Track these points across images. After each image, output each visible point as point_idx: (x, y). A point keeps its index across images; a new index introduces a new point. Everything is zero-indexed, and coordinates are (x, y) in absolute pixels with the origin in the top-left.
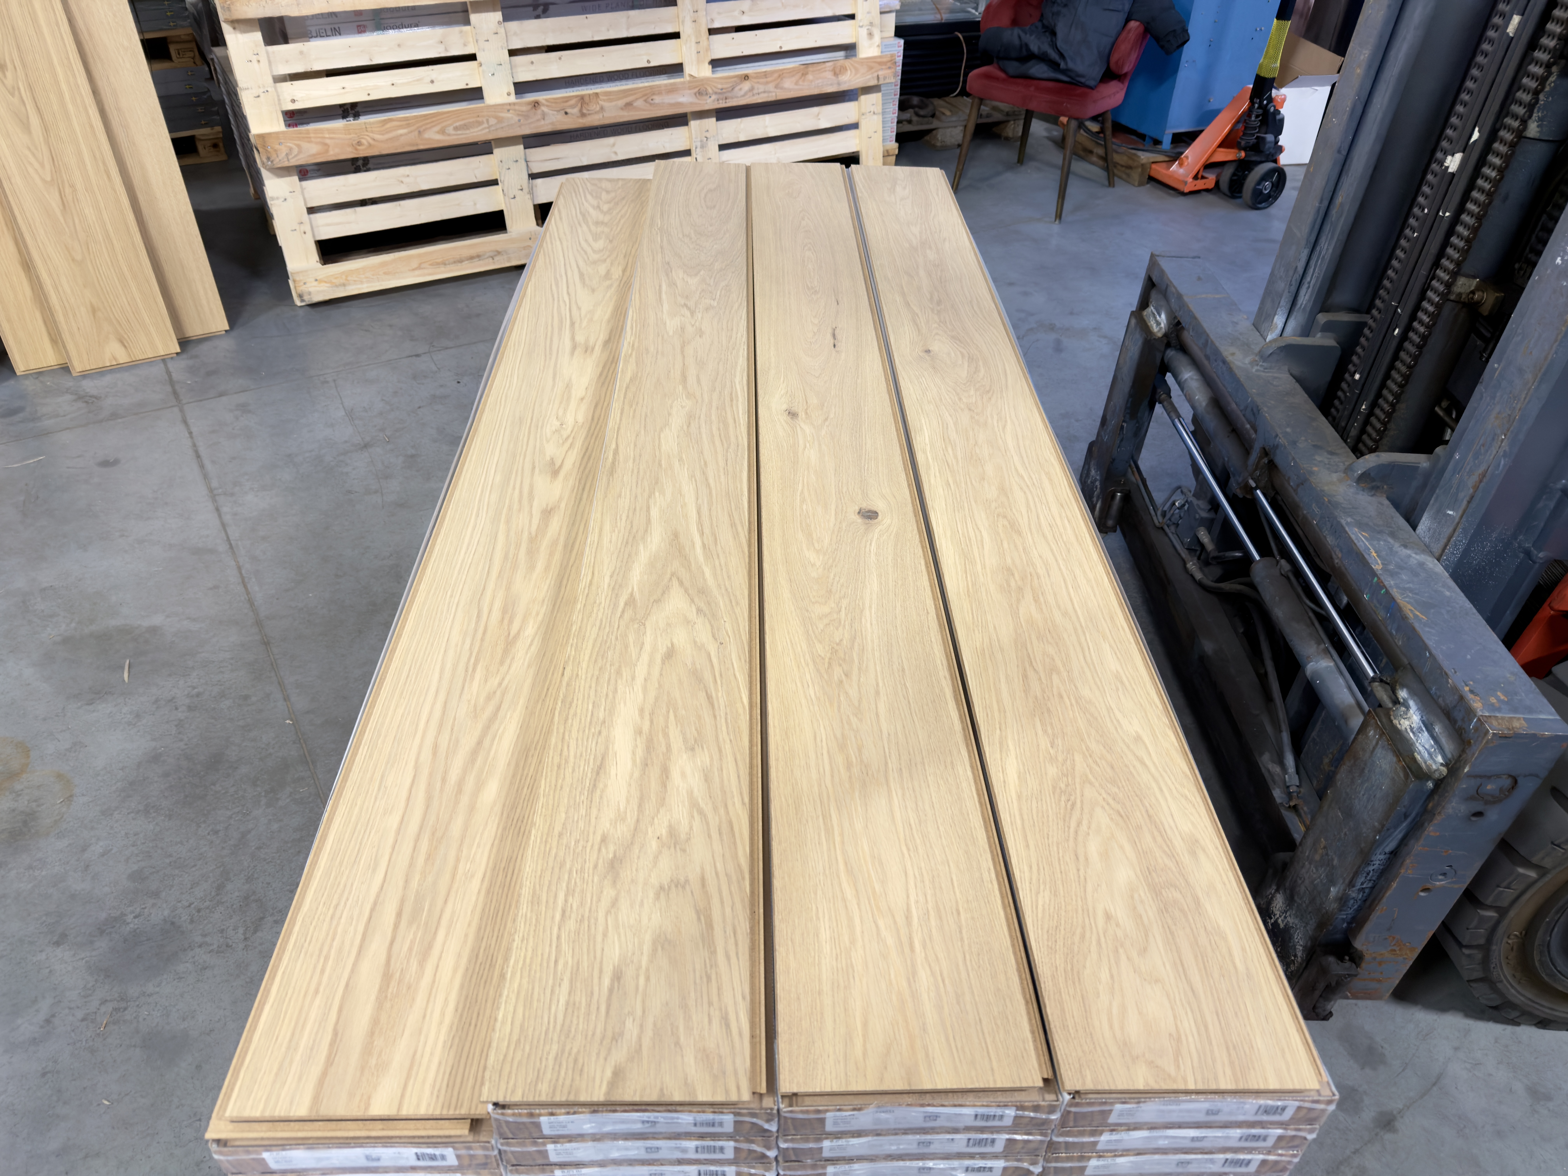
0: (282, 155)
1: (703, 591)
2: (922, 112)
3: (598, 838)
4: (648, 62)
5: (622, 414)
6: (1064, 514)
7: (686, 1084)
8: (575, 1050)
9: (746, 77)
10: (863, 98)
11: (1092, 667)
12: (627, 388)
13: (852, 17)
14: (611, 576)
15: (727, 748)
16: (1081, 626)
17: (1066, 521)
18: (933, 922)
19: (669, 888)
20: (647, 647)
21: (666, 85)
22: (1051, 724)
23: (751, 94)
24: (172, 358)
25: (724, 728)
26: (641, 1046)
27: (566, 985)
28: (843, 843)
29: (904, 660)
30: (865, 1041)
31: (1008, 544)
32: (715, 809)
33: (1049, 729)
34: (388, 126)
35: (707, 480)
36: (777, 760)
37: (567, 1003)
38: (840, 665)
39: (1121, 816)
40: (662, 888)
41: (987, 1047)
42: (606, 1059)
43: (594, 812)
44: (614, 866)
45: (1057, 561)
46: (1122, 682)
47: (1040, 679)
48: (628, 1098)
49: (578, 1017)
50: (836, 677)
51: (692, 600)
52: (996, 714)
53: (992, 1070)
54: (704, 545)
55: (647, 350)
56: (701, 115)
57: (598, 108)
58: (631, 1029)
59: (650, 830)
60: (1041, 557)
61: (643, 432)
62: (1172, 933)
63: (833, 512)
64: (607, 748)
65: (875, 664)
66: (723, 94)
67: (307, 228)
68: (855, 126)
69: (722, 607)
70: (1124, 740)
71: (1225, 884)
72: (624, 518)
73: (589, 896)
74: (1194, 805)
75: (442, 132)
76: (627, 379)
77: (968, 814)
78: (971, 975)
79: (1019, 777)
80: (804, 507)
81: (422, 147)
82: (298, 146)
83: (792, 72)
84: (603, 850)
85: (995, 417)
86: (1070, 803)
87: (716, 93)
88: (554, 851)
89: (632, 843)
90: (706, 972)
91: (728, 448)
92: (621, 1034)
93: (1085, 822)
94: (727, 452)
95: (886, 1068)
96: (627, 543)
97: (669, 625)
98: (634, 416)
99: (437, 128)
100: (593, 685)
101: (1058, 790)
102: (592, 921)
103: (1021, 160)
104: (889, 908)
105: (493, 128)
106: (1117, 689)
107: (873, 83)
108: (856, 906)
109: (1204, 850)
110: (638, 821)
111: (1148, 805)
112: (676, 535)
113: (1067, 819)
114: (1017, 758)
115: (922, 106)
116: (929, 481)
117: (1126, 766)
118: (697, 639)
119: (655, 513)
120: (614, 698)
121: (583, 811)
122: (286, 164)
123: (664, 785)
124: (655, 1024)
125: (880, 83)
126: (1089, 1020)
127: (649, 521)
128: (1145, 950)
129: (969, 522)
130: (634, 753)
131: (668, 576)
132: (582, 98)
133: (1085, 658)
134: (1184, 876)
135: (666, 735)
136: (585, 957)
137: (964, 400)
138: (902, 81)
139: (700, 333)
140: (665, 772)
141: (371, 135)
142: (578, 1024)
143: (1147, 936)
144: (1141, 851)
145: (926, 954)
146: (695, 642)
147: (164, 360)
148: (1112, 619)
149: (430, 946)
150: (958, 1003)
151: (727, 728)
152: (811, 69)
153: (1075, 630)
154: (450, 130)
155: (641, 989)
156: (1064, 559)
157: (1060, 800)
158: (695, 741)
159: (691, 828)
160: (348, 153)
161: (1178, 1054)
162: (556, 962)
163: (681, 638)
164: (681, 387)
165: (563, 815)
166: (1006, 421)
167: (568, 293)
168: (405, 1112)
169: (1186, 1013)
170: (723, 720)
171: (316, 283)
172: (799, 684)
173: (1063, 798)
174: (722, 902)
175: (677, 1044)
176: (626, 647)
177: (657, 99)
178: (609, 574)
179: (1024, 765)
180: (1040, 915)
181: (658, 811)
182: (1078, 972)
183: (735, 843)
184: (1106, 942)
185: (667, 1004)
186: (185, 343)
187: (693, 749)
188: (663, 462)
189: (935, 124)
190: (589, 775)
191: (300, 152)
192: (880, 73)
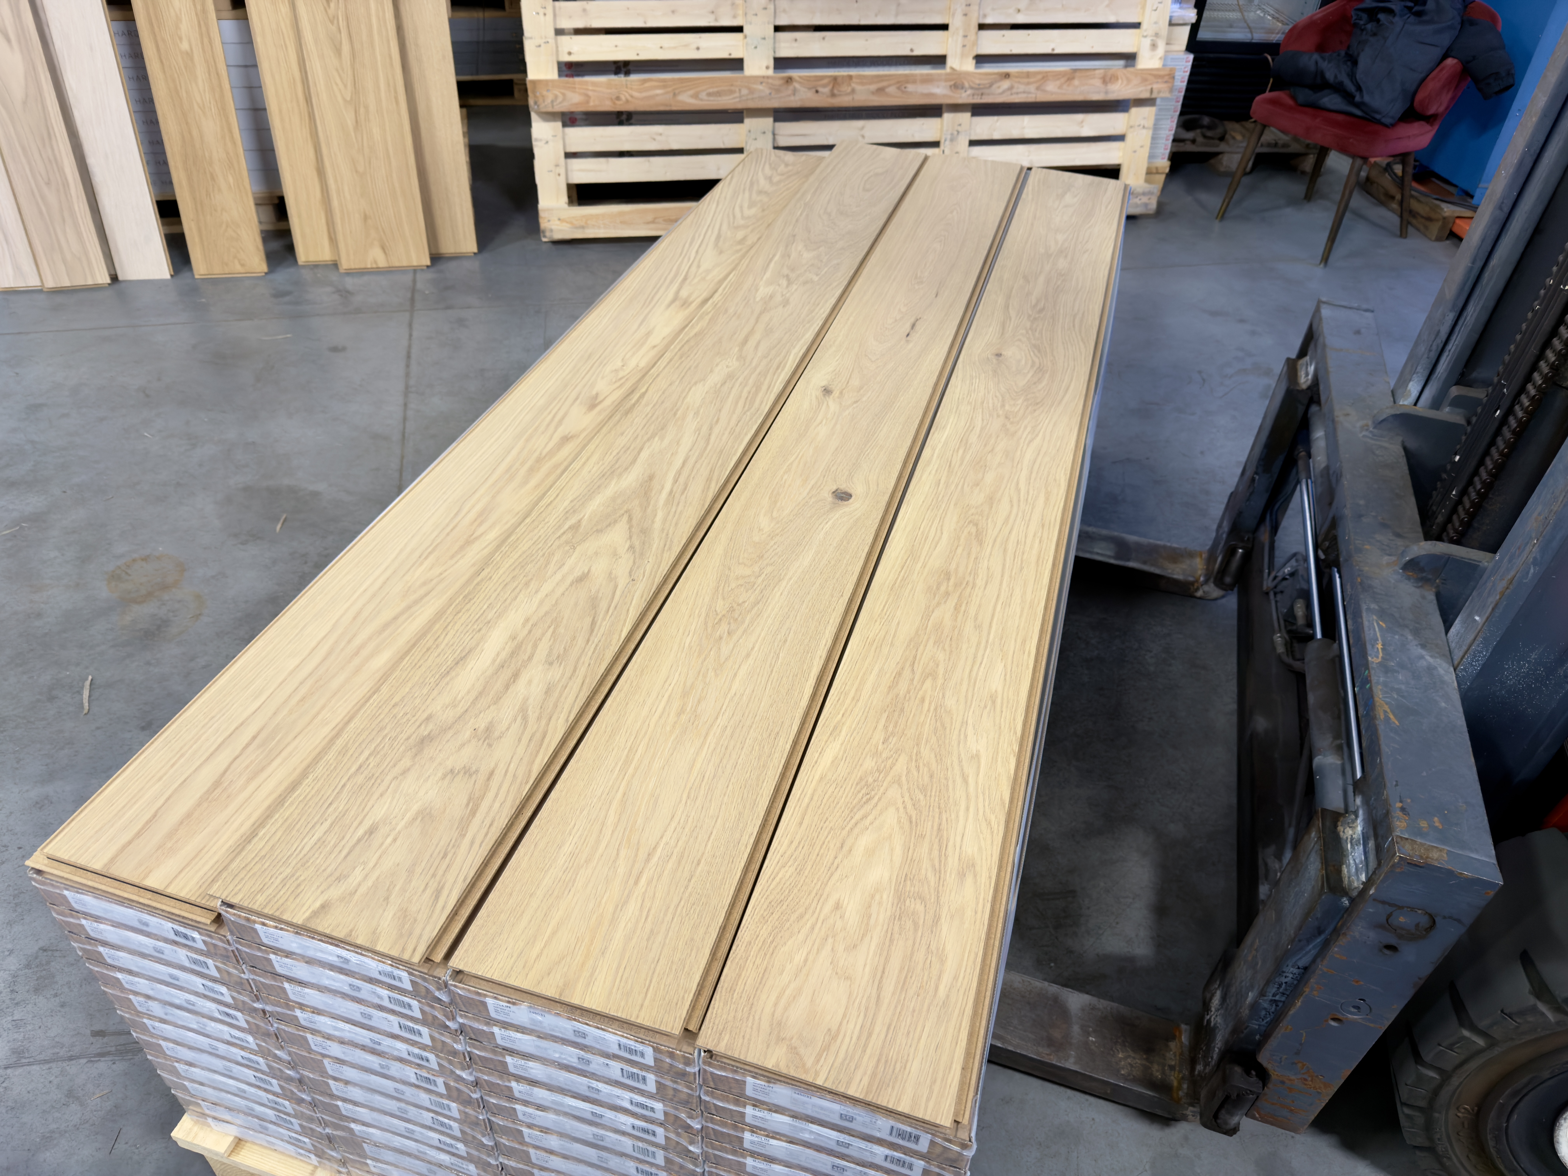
0: (549, 101)
1: (645, 532)
2: (1209, 134)
3: (425, 715)
4: (912, 50)
5: (668, 363)
6: (1039, 534)
7: (374, 932)
8: (302, 878)
9: (1007, 76)
10: (1134, 111)
11: (972, 681)
12: (687, 341)
13: (1137, 26)
14: (572, 501)
15: (582, 670)
16: (987, 642)
17: (1037, 541)
18: (670, 865)
19: (459, 772)
20: (565, 569)
21: (922, 75)
22: (896, 723)
23: (1009, 92)
24: (422, 270)
25: (590, 653)
26: (356, 891)
27: (326, 825)
28: (633, 776)
29: (792, 632)
30: (545, 947)
31: (963, 550)
32: (539, 718)
33: (891, 726)
34: (647, 85)
35: (710, 435)
36: (620, 691)
37: (319, 840)
38: (729, 624)
39: (911, 822)
40: (452, 771)
41: (649, 986)
42: (322, 892)
43: (435, 692)
44: (424, 742)
45: (1002, 576)
46: (994, 702)
47: (912, 680)
48: (320, 929)
49: (321, 853)
50: (718, 633)
51: (631, 537)
52: (848, 701)
53: (642, 1005)
54: (671, 492)
55: (726, 311)
56: (956, 108)
57: (849, 89)
58: (357, 875)
59: (472, 721)
60: (988, 569)
61: (677, 383)
62: (891, 940)
63: (809, 487)
64: (478, 645)
65: (762, 630)
66: (979, 89)
67: (562, 171)
68: (1120, 138)
69: (654, 549)
70: (959, 755)
71: (976, 913)
72: (614, 453)
73: (388, 760)
74: (992, 832)
75: (696, 96)
76: (692, 334)
77: (763, 782)
78: (675, 920)
79: (833, 762)
80: (786, 477)
81: (674, 108)
82: (564, 95)
83: (1057, 75)
84: (423, 727)
85: (1029, 429)
86: (868, 796)
87: (972, 88)
88: (382, 716)
89: (450, 728)
90: (446, 850)
91: (748, 411)
92: (346, 877)
93: (871, 818)
94: (745, 413)
95: (549, 974)
96: (603, 476)
97: (596, 553)
98: (678, 368)
99: (691, 92)
100: (499, 590)
101: (863, 783)
102: (379, 781)
103: (1309, 196)
104: (639, 842)
105: (744, 98)
106: (985, 707)
107: (1145, 95)
108: (610, 832)
109: (975, 876)
110: (466, 711)
111: (944, 819)
112: (651, 478)
113: (855, 810)
114: (842, 744)
115: (1210, 127)
116: (921, 476)
117: (946, 779)
118: (614, 572)
119: (644, 455)
120: (510, 604)
121: (425, 691)
122: (550, 109)
123: (507, 687)
124: (378, 878)
125: (1154, 96)
126: (759, 992)
127: (634, 461)
128: (855, 946)
129: (937, 521)
130: (498, 655)
131: (622, 512)
132: (835, 79)
133: (971, 671)
134: (938, 892)
135: (535, 646)
136: (355, 808)
137: (1007, 407)
138: (1185, 98)
139: (786, 303)
140: (516, 676)
141: (630, 91)
142: (317, 858)
143: (864, 936)
144: (909, 858)
145: (646, 890)
146: (610, 573)
147: (415, 270)
148: (1024, 642)
149: (263, 769)
150: (648, 940)
151: (594, 652)
152: (1078, 74)
153: (979, 644)
154: (703, 95)
155: (384, 847)
156: (1011, 577)
157: (859, 792)
158: (558, 657)
159: (508, 729)
160: (607, 106)
161: (826, 1048)
162: (331, 804)
163: (600, 568)
164: (737, 349)
165: (407, 690)
166: (1037, 435)
167: (697, 252)
168: (170, 891)
169: (858, 1016)
170: (594, 646)
171: (558, 222)
172: (681, 631)
173: (863, 791)
174: (496, 796)
175: (387, 899)
176: (548, 563)
177: (911, 88)
178: (571, 499)
179: (845, 752)
180: (772, 887)
181: (489, 707)
182: (776, 947)
183: (538, 752)
184: (820, 929)
185: (398, 865)
186: (436, 258)
187: (551, 664)
188: (679, 413)
189: (1222, 147)
190: (449, 663)
191: (564, 99)
192: (1155, 86)
